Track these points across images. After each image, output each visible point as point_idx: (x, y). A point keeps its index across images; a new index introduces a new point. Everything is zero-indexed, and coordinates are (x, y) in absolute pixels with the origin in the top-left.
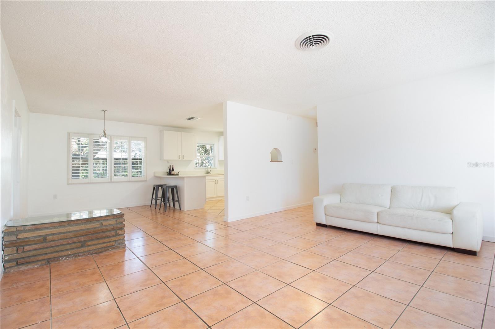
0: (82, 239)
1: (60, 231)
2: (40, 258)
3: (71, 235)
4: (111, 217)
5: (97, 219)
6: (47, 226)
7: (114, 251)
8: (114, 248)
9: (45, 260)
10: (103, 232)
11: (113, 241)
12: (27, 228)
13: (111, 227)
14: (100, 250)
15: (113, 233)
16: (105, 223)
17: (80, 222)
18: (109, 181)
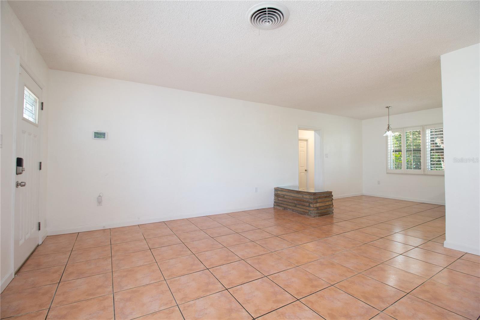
0: (296, 202)
1: (289, 195)
2: (282, 205)
3: (291, 198)
4: (307, 194)
5: (302, 193)
6: (284, 190)
7: (308, 217)
8: (308, 215)
9: (284, 207)
10: (303, 201)
11: (308, 210)
12: (279, 189)
13: (307, 200)
14: (302, 213)
15: (307, 204)
16: (305, 196)
17: (294, 192)
18: (422, 173)
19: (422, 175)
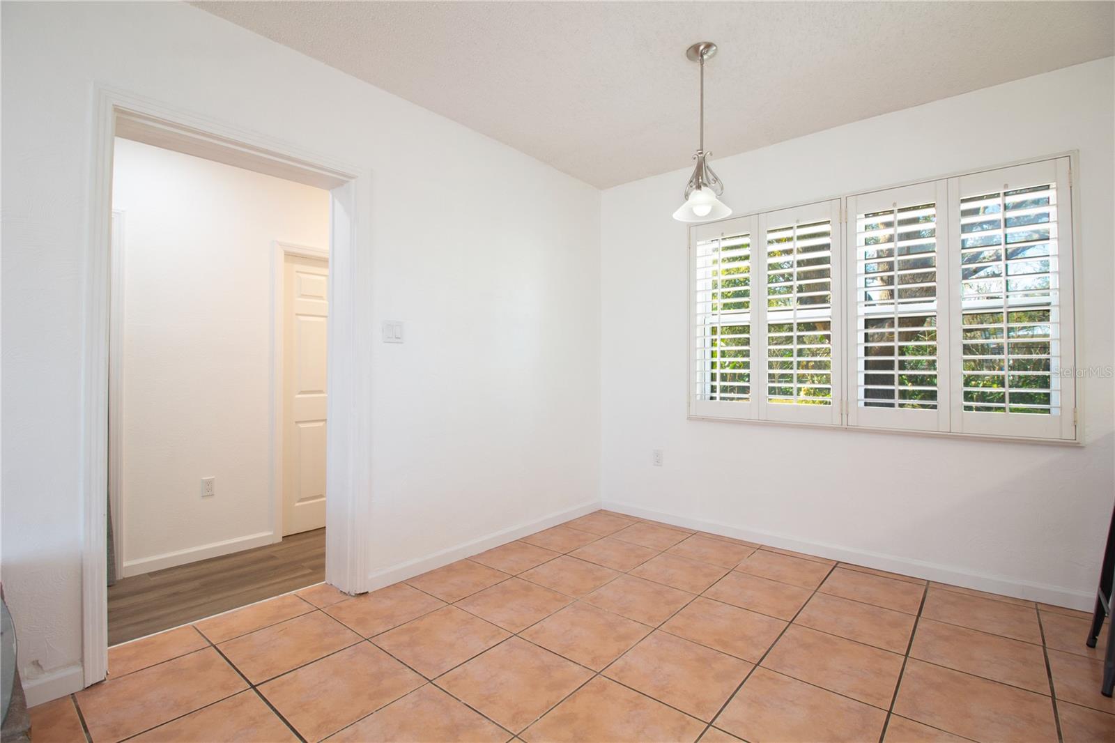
18: (837, 421)
19: (834, 429)
